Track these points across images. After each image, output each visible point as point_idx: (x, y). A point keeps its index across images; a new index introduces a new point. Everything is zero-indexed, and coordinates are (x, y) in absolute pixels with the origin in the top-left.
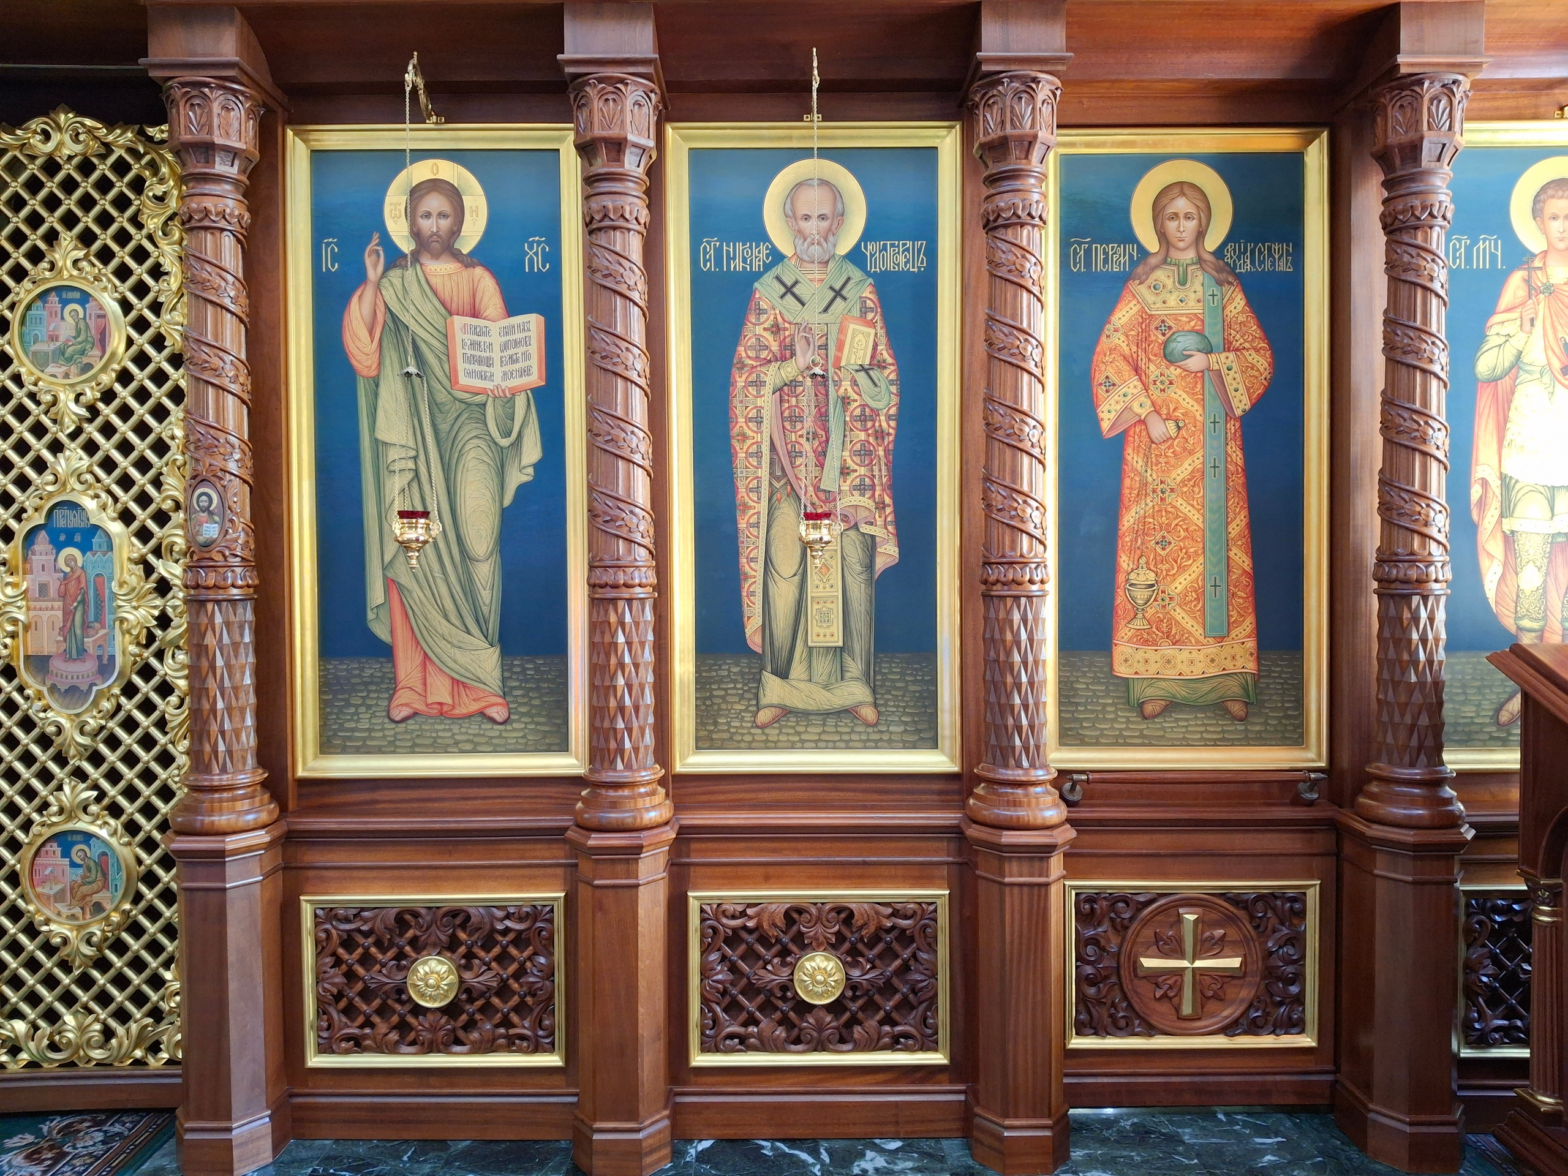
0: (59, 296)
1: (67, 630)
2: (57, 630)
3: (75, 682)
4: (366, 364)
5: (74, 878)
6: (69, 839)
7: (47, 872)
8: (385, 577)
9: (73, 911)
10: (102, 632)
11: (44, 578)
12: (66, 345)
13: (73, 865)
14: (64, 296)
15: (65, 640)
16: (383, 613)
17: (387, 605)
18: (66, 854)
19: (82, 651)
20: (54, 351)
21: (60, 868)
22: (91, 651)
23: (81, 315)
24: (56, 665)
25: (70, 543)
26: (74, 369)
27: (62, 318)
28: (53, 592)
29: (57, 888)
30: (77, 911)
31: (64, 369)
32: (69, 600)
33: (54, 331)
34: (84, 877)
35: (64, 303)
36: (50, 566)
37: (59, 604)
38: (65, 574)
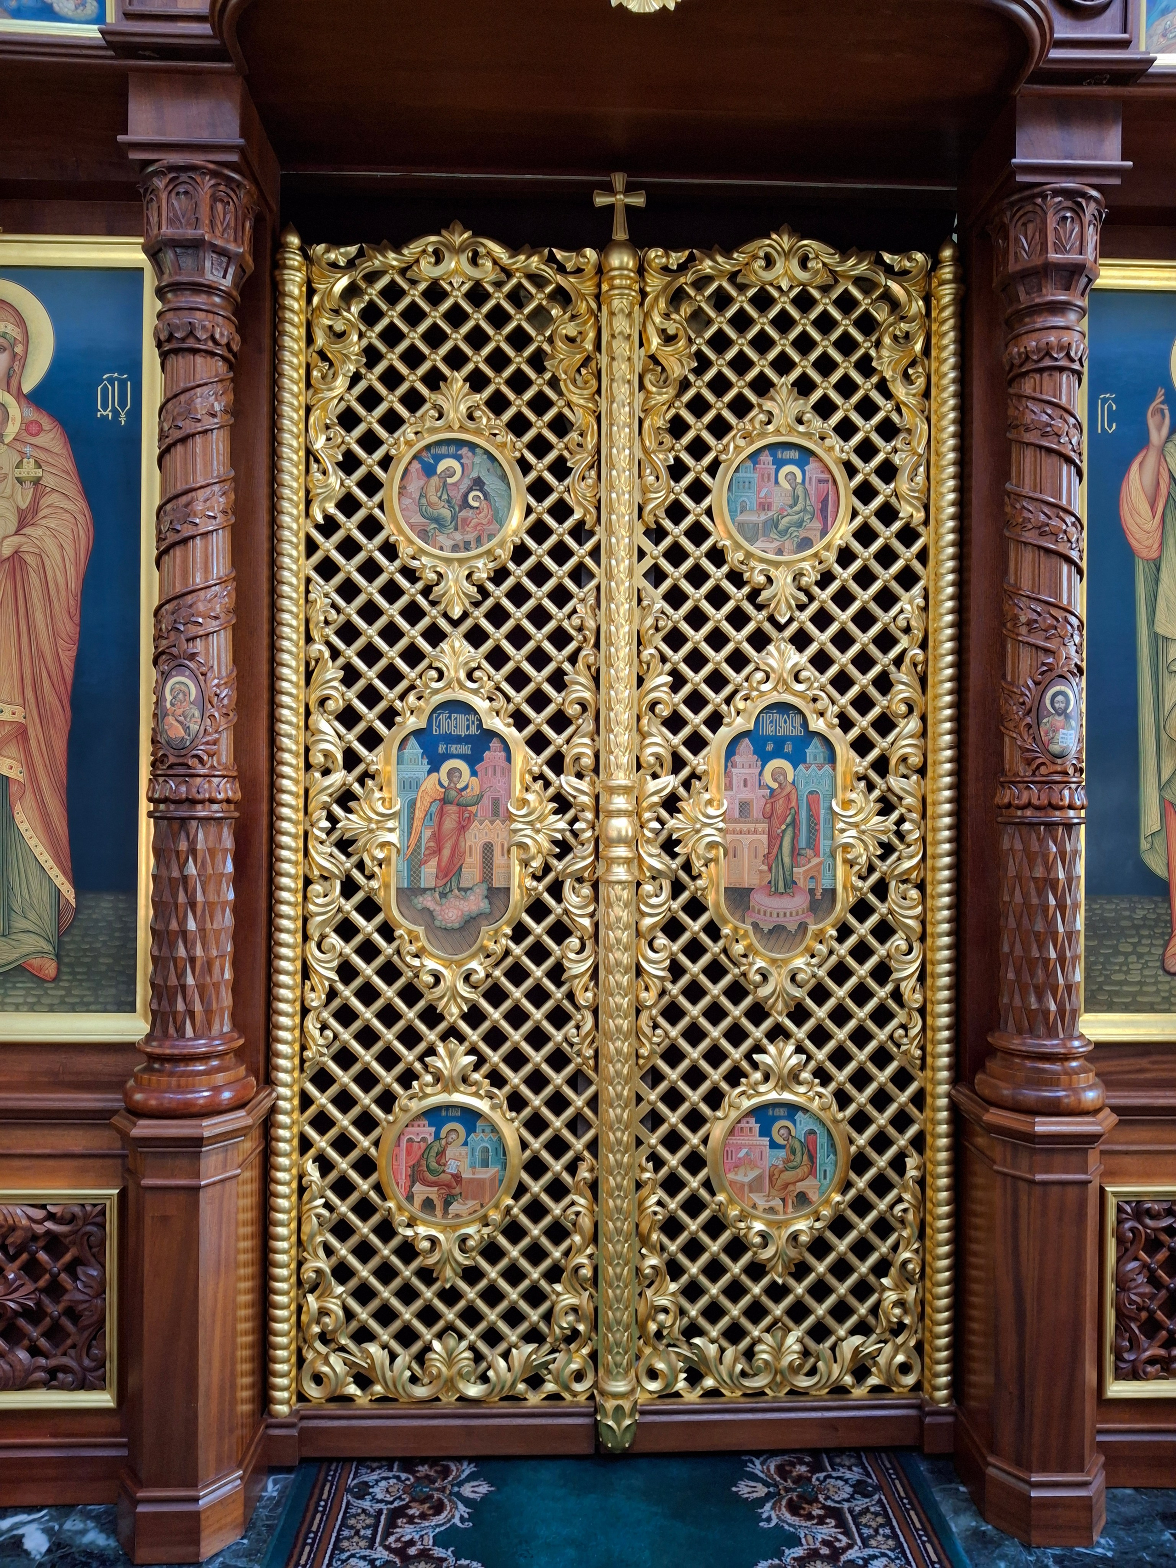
0: (774, 455)
1: (772, 857)
2: (761, 858)
3: (781, 920)
4: (1146, 543)
5: (775, 1162)
6: (770, 1112)
7: (741, 1155)
8: (1162, 799)
9: (772, 1203)
10: (814, 861)
11: (745, 794)
12: (781, 515)
13: (773, 1145)
14: (779, 455)
15: (770, 869)
16: (1159, 842)
17: (1164, 834)
18: (765, 1131)
19: (790, 884)
20: (765, 523)
21: (758, 1151)
22: (801, 883)
23: (799, 479)
24: (759, 899)
25: (778, 753)
26: (788, 545)
27: (777, 482)
28: (756, 811)
29: (752, 1174)
30: (777, 1203)
31: (776, 544)
32: (775, 821)
33: (765, 497)
34: (787, 1161)
35: (779, 464)
36: (753, 781)
37: (763, 826)
38: (772, 791)
